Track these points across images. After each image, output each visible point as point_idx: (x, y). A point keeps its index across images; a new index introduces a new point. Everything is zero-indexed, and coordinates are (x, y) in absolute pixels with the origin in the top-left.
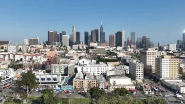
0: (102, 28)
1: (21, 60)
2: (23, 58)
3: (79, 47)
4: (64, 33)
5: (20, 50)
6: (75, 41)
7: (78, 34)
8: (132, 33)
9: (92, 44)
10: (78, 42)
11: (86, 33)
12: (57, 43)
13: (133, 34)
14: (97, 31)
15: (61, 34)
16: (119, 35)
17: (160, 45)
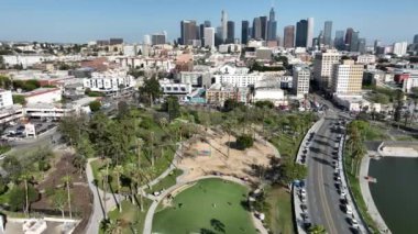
0: (272, 13)
1: (142, 66)
2: (145, 63)
3: (229, 48)
4: (208, 25)
5: (140, 53)
6: (225, 37)
7: (230, 25)
8: (326, 23)
9: (252, 44)
10: (231, 40)
11: (245, 24)
12: (195, 41)
13: (328, 25)
14: (263, 19)
15: (202, 27)
16: (303, 25)
17: (379, 44)
